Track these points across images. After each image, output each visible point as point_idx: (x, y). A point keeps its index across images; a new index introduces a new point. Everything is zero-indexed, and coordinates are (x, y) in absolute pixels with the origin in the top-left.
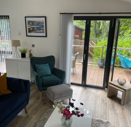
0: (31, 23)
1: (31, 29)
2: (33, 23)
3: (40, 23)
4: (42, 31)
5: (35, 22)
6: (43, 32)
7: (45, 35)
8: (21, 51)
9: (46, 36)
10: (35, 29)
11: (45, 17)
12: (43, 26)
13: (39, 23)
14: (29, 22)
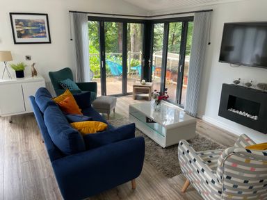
0: (20, 23)
1: (22, 33)
2: (25, 23)
3: (38, 23)
4: (41, 35)
5: (29, 21)
6: (45, 36)
7: (48, 41)
8: (13, 68)
9: (50, 42)
10: (30, 32)
11: (47, 15)
12: (43, 28)
13: (36, 24)
14: (18, 21)
